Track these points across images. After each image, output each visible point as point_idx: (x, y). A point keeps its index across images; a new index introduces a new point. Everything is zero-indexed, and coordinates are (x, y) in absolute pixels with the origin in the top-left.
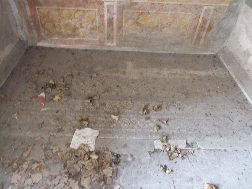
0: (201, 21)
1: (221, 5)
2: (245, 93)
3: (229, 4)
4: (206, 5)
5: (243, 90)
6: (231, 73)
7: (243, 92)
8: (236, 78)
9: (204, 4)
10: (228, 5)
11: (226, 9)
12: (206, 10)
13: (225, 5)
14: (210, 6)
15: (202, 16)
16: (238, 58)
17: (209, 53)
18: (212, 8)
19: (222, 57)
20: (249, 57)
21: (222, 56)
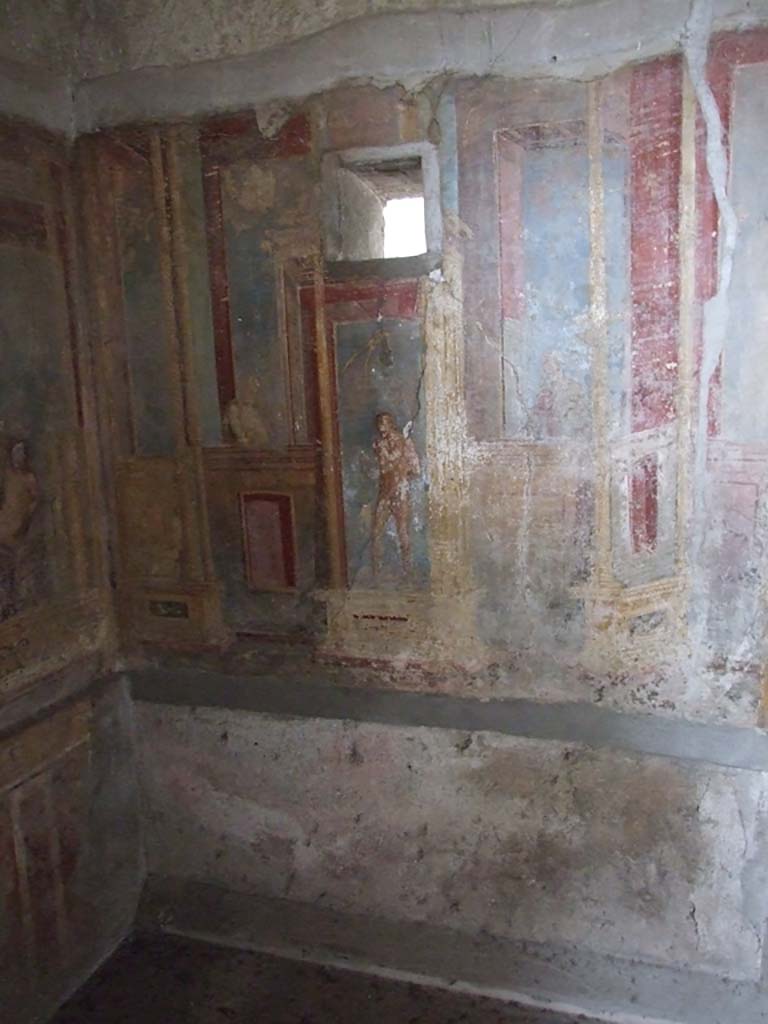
0: (22, 856)
1: (68, 749)
2: (388, 973)
3: (90, 730)
4: (16, 787)
5: (373, 969)
6: (269, 950)
7: (375, 976)
8: (304, 951)
9: (9, 787)
10: (88, 737)
11: (90, 752)
12: (24, 804)
13: (78, 744)
14: (33, 777)
15: (18, 837)
16: (244, 879)
17: (109, 950)
18: (40, 780)
19: (171, 923)
20: (290, 852)
21: (169, 919)
